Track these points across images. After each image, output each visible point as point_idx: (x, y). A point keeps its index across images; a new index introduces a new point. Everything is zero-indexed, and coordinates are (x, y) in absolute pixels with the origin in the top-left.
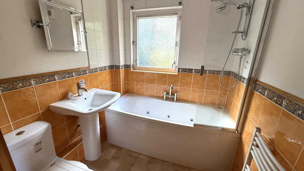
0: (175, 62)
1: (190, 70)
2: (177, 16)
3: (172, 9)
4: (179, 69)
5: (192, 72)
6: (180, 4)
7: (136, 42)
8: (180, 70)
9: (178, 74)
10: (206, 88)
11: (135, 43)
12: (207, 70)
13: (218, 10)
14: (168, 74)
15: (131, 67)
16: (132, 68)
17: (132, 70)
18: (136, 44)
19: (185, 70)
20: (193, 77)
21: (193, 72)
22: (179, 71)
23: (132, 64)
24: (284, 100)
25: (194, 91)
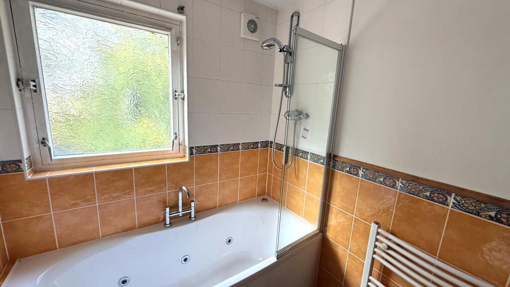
0: (176, 134)
1: (214, 148)
2: (169, 33)
3: (158, 15)
4: (191, 149)
5: (217, 151)
6: (181, 10)
7: (34, 81)
8: (194, 151)
9: (191, 159)
10: (241, 174)
11: (32, 83)
12: (239, 144)
13: (264, 48)
14: (168, 165)
15: (25, 166)
16: (27, 170)
17: (29, 177)
18: (35, 86)
19: (202, 150)
20: (219, 161)
21: (219, 151)
22: (191, 154)
23: (26, 155)
24: (398, 181)
25: (223, 185)
